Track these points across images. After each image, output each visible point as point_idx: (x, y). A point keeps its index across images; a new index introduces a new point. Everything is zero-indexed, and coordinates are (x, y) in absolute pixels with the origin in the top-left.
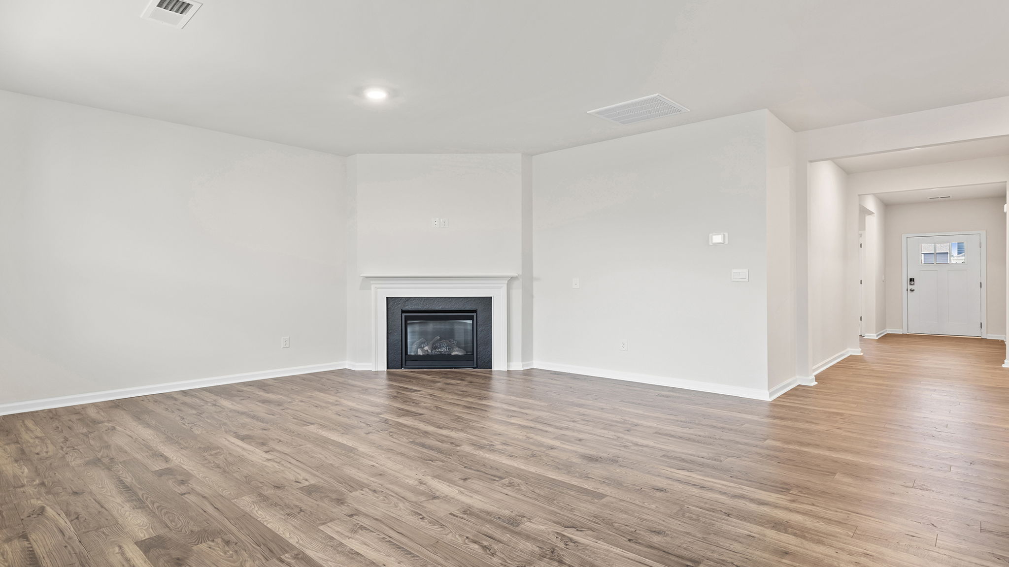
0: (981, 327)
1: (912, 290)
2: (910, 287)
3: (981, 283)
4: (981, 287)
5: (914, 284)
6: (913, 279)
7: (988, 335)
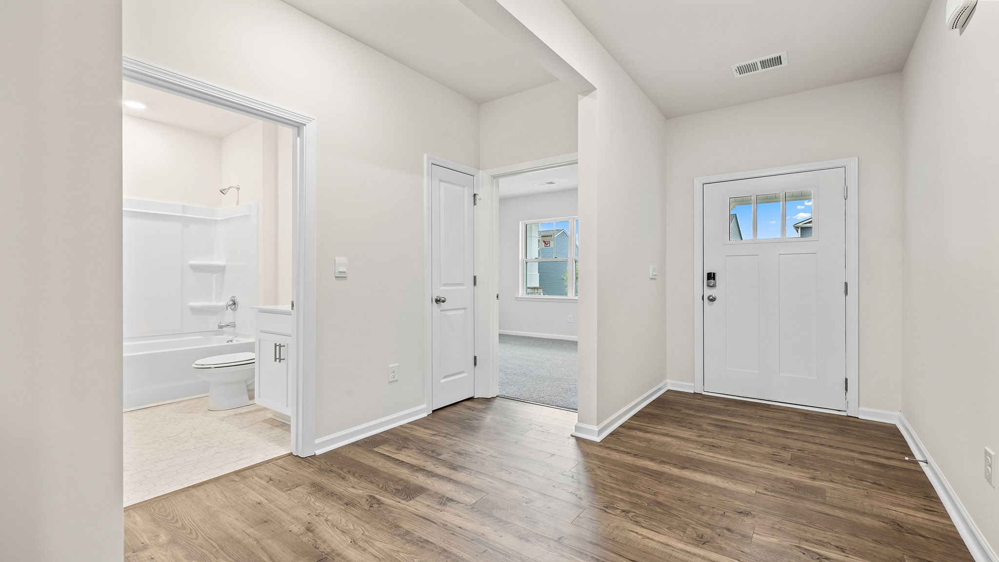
0: (846, 389)
1: (712, 299)
2: (708, 292)
3: (846, 284)
4: (846, 293)
5: (714, 286)
6: (714, 274)
7: (861, 408)
